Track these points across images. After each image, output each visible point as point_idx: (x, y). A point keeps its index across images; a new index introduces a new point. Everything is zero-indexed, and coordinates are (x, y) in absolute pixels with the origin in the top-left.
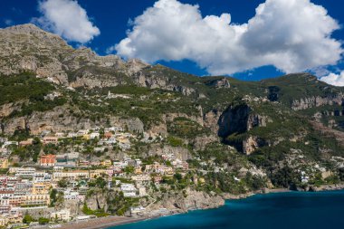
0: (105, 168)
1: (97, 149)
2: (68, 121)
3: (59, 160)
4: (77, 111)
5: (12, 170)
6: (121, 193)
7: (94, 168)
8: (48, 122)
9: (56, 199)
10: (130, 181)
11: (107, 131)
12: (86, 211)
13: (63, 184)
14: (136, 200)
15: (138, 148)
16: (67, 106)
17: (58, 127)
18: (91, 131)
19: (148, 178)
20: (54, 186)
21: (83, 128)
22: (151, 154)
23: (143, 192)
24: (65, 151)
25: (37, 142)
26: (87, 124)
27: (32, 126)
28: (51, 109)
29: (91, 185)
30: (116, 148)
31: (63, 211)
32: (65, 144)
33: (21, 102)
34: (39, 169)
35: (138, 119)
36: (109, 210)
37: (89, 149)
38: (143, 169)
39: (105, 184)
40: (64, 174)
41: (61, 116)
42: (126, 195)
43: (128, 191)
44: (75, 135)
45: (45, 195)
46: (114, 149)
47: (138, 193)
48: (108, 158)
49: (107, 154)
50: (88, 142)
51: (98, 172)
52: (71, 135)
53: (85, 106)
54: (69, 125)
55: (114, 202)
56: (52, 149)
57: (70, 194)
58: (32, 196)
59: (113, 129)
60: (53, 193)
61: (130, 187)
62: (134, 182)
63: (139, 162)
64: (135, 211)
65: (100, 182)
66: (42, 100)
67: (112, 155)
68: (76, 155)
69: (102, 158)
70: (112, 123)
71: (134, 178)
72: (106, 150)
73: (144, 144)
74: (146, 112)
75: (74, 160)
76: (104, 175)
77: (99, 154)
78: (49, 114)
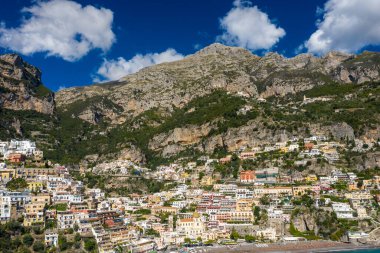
0: (310, 184)
1: (298, 163)
2: (263, 134)
3: (259, 176)
4: (272, 123)
5: (216, 186)
6: (334, 214)
7: (297, 184)
8: (243, 137)
9: (260, 216)
10: (343, 200)
11: (307, 141)
12: (293, 232)
13: (265, 201)
14: (355, 223)
15: (349, 159)
16: (259, 119)
17: (254, 142)
18: (289, 143)
19: (368, 196)
20: (257, 203)
21: (279, 141)
22: (368, 165)
23: (362, 213)
24: (264, 166)
25: (235, 159)
26: (284, 136)
27: (229, 143)
28: (244, 124)
29: (296, 203)
30: (321, 161)
31: (268, 230)
32: (262, 159)
33: (217, 120)
34: (240, 185)
35: (345, 124)
36: (320, 232)
37: (289, 162)
38: (360, 185)
39: (312, 202)
40: (265, 191)
41: (256, 130)
42: (339, 216)
43: (342, 210)
44: (272, 149)
45: (249, 213)
46: (319, 161)
47: (355, 215)
48: (312, 172)
49: (311, 167)
50: (287, 155)
51: (302, 189)
52: (267, 149)
53: (278, 116)
54: (265, 138)
55: (325, 223)
56: (250, 165)
57: (273, 212)
58: (236, 213)
59: (314, 138)
60: (256, 211)
61: (345, 207)
62: (349, 202)
63: (353, 176)
64: (354, 236)
65: (306, 200)
66: (235, 115)
67: (317, 169)
68: (275, 170)
69: (305, 172)
70: (312, 131)
71: (348, 196)
72: (309, 163)
73: (357, 153)
74: (355, 113)
75: (274, 176)
76: (309, 192)
77: (301, 168)
78: (243, 129)
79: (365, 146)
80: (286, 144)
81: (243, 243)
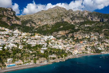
0: (93, 44)
1: (91, 40)
2: (82, 34)
3: (83, 42)
4: (83, 32)
5: (76, 44)
6: (98, 49)
8: (78, 34)
9: (86, 50)
10: (99, 47)
11: (91, 36)
12: (92, 52)
14: (102, 50)
16: (81, 31)
17: (80, 35)
19: (103, 46)
21: (85, 35)
22: (103, 41)
23: (103, 49)
24: (84, 40)
25: (77, 39)
26: (86, 34)
27: (74, 35)
28: (78, 31)
29: (92, 47)
30: (95, 40)
31: (88, 52)
33: (70, 30)
34: (81, 44)
35: (97, 33)
36: (96, 52)
38: (102, 44)
39: (95, 47)
40: (86, 45)
41: (80, 33)
42: (99, 49)
43: (99, 48)
45: (84, 49)
46: (94, 40)
47: (102, 49)
48: (93, 42)
49: (93, 41)
50: (88, 39)
51: (92, 45)
52: (83, 37)
53: (84, 30)
54: (82, 35)
55: (97, 51)
56: (81, 40)
57: (89, 49)
58: (82, 49)
59: (92, 35)
60: (86, 48)
61: (100, 48)
62: (100, 47)
63: (100, 43)
64: (102, 52)
65: (93, 47)
66: (74, 29)
67: (94, 41)
68: (86, 41)
69: (92, 42)
70: (91, 34)
71: (100, 46)
72: (93, 40)
73: (100, 39)
75: (86, 42)
76: (94, 45)
77: (91, 41)
79: (102, 37)
80: (87, 36)
81: (85, 54)
